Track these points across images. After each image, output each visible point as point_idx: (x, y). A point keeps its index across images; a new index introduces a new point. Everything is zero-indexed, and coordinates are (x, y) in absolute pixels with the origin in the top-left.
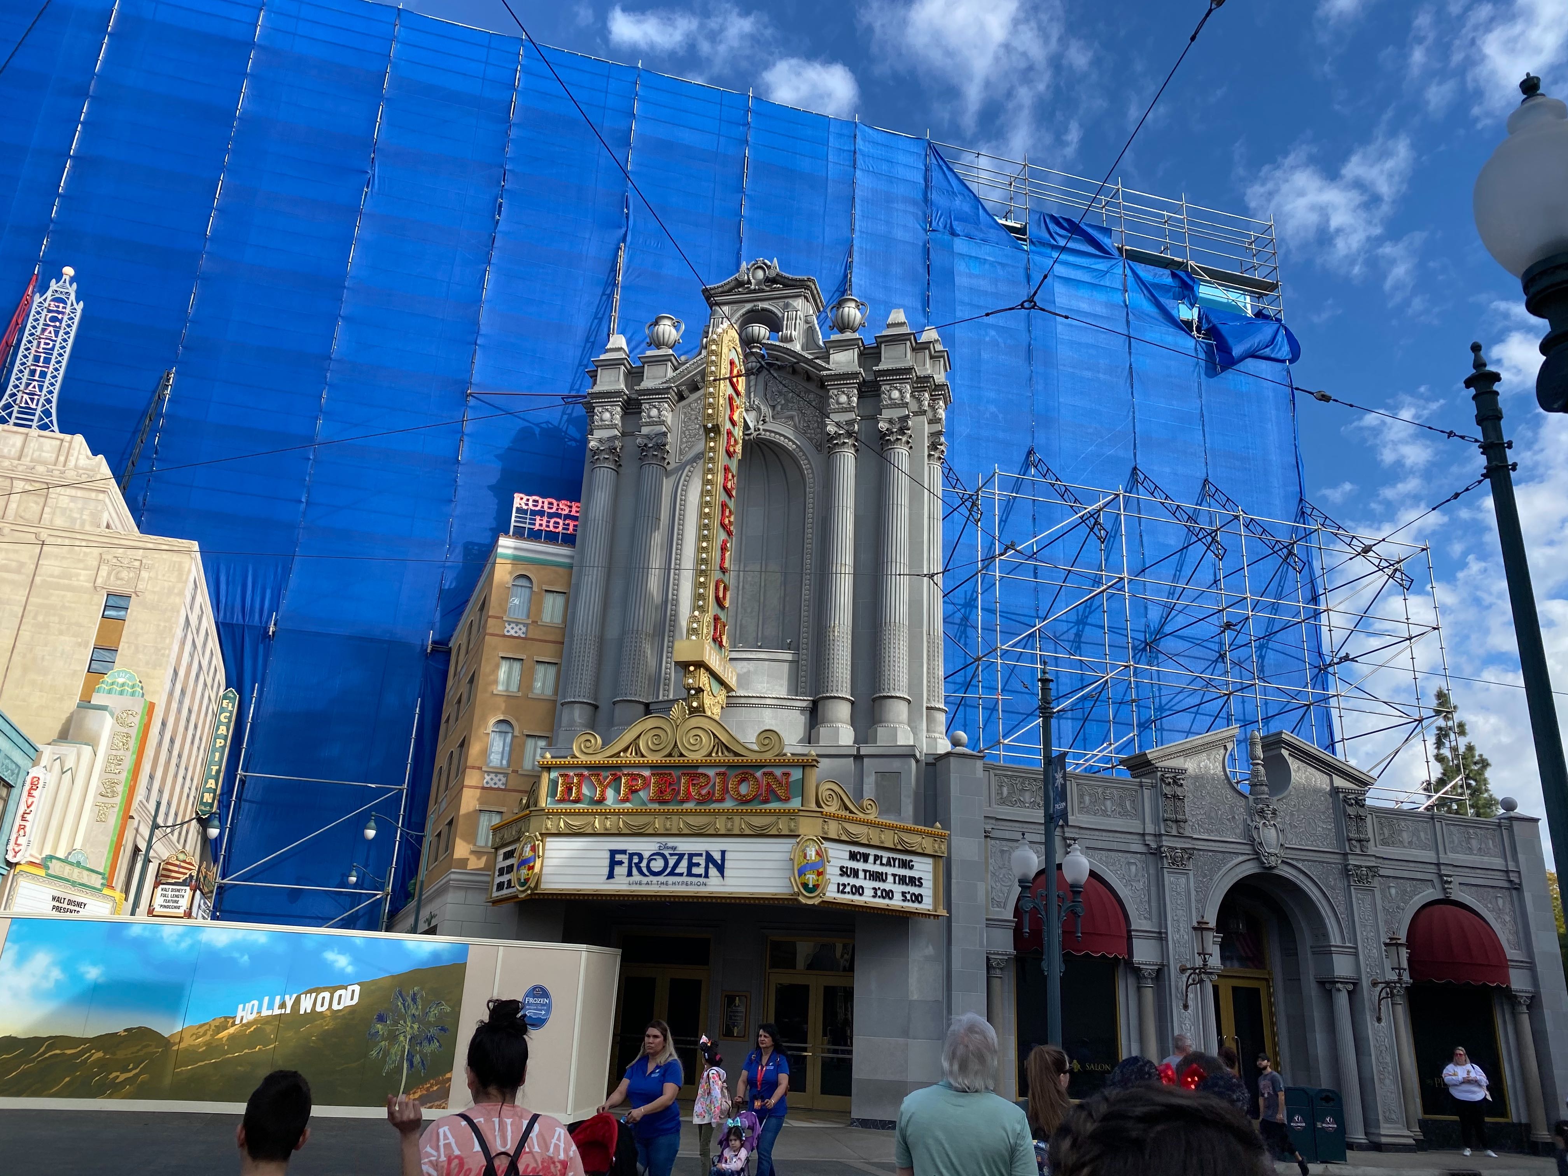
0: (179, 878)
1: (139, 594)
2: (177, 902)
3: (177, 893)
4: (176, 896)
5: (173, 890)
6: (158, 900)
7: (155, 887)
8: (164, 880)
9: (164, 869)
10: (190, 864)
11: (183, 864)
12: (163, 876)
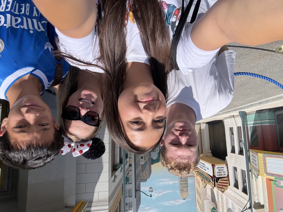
0: (221, 180)
3: (220, 174)
4: (220, 172)
6: (225, 169)
7: (228, 175)
8: (226, 179)
9: (227, 183)
10: (219, 187)
11: (221, 187)
12: (227, 180)
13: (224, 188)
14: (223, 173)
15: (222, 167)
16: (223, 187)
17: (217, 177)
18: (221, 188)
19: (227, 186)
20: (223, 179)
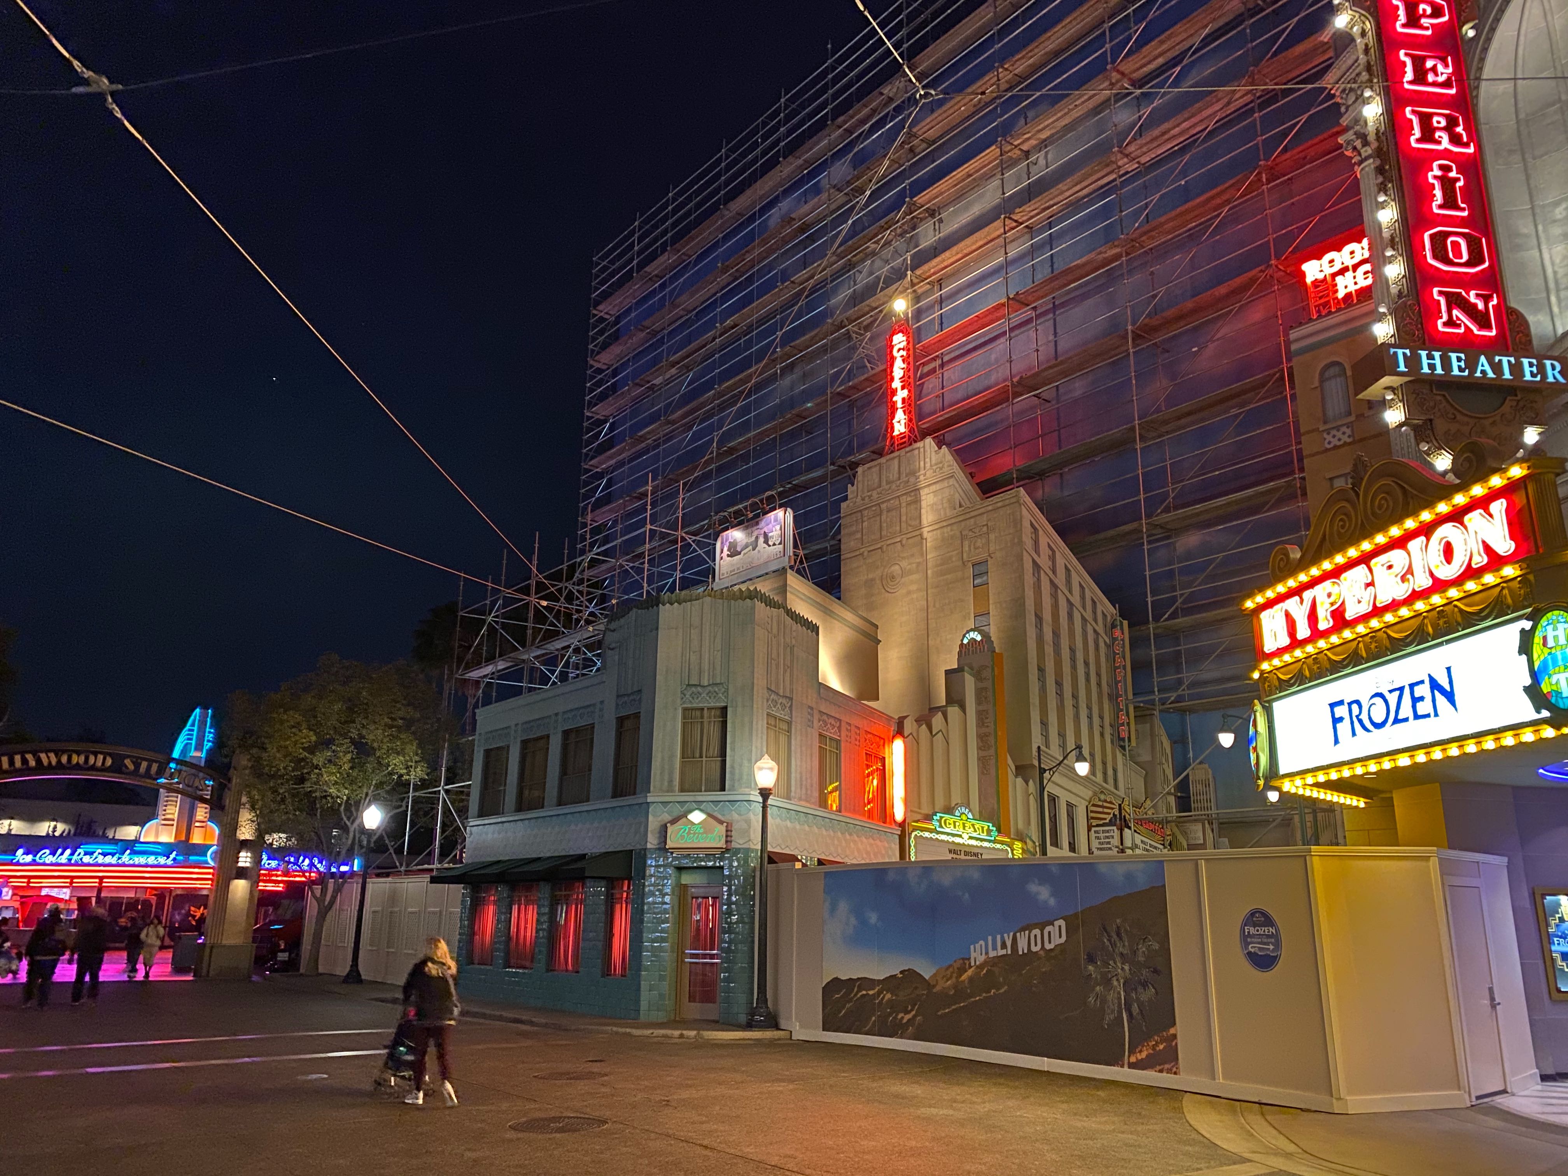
0: (1105, 819)
1: (992, 555)
2: (1109, 843)
3: (1107, 834)
4: (1107, 837)
5: (1104, 832)
6: (1095, 844)
7: (1089, 830)
8: (1094, 823)
9: (1092, 812)
10: (1111, 803)
11: (1105, 804)
12: (1093, 818)
13: (1100, 800)
14: (1101, 835)
15: (1101, 849)
16: (1100, 803)
17: (1115, 828)
18: (1105, 801)
19: (1094, 805)
20: (1102, 822)
